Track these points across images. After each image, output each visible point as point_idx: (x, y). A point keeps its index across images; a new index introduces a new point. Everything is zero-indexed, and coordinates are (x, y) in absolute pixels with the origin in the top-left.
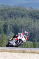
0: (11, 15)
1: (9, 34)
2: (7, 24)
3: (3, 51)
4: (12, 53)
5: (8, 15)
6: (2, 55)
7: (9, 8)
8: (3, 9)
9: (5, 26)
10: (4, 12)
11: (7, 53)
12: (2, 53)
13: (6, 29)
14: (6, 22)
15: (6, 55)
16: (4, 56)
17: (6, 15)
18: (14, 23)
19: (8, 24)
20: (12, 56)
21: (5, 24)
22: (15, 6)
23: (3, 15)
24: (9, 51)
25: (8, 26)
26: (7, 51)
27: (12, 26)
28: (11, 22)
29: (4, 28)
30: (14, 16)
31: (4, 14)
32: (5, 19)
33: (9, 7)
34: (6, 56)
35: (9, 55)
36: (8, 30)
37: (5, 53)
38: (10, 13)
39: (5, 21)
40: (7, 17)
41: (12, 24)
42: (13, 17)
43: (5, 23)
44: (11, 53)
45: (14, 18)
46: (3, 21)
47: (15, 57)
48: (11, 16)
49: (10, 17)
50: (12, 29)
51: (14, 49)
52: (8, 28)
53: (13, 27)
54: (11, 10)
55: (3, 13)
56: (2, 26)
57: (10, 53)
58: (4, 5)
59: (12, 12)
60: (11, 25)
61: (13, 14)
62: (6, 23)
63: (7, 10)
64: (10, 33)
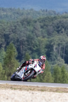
0: (59, 27)
1: (56, 61)
2: (52, 44)
3: (45, 90)
4: (61, 94)
5: (54, 27)
6: (43, 97)
7: (56, 16)
8: (46, 17)
9: (49, 47)
10: (46, 23)
11: (52, 93)
12: (43, 93)
13: (51, 53)
14: (50, 39)
15: (50, 96)
16: (47, 99)
17: (51, 28)
18: (64, 41)
19: (54, 43)
20: (60, 99)
21: (48, 43)
22: (66, 13)
23: (45, 27)
24: (55, 90)
25: (55, 47)
26: (51, 90)
27: (61, 46)
28: (59, 40)
29: (47, 50)
30: (65, 29)
31: (47, 26)
32: (49, 34)
33: (55, 14)
34: (49, 98)
35: (55, 97)
36: (54, 54)
37: (49, 93)
38: (58, 24)
39: (48, 38)
40: (53, 32)
41: (61, 44)
42: (62, 32)
43: (48, 41)
44: (59, 93)
45: (64, 33)
46: (46, 39)
47: (66, 100)
48: (59, 29)
49: (58, 32)
50: (61, 52)
51: (63, 87)
52: (55, 50)
53: (63, 48)
54: (59, 20)
55: (44, 25)
56: (44, 46)
57: (57, 93)
58: (47, 11)
59: (60, 22)
60: (59, 45)
61: (62, 26)
62: (51, 41)
63: (52, 19)
64: (57, 59)
